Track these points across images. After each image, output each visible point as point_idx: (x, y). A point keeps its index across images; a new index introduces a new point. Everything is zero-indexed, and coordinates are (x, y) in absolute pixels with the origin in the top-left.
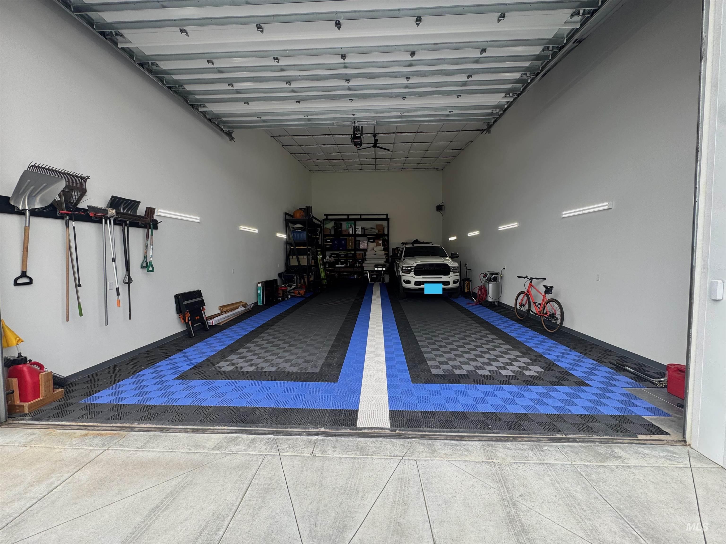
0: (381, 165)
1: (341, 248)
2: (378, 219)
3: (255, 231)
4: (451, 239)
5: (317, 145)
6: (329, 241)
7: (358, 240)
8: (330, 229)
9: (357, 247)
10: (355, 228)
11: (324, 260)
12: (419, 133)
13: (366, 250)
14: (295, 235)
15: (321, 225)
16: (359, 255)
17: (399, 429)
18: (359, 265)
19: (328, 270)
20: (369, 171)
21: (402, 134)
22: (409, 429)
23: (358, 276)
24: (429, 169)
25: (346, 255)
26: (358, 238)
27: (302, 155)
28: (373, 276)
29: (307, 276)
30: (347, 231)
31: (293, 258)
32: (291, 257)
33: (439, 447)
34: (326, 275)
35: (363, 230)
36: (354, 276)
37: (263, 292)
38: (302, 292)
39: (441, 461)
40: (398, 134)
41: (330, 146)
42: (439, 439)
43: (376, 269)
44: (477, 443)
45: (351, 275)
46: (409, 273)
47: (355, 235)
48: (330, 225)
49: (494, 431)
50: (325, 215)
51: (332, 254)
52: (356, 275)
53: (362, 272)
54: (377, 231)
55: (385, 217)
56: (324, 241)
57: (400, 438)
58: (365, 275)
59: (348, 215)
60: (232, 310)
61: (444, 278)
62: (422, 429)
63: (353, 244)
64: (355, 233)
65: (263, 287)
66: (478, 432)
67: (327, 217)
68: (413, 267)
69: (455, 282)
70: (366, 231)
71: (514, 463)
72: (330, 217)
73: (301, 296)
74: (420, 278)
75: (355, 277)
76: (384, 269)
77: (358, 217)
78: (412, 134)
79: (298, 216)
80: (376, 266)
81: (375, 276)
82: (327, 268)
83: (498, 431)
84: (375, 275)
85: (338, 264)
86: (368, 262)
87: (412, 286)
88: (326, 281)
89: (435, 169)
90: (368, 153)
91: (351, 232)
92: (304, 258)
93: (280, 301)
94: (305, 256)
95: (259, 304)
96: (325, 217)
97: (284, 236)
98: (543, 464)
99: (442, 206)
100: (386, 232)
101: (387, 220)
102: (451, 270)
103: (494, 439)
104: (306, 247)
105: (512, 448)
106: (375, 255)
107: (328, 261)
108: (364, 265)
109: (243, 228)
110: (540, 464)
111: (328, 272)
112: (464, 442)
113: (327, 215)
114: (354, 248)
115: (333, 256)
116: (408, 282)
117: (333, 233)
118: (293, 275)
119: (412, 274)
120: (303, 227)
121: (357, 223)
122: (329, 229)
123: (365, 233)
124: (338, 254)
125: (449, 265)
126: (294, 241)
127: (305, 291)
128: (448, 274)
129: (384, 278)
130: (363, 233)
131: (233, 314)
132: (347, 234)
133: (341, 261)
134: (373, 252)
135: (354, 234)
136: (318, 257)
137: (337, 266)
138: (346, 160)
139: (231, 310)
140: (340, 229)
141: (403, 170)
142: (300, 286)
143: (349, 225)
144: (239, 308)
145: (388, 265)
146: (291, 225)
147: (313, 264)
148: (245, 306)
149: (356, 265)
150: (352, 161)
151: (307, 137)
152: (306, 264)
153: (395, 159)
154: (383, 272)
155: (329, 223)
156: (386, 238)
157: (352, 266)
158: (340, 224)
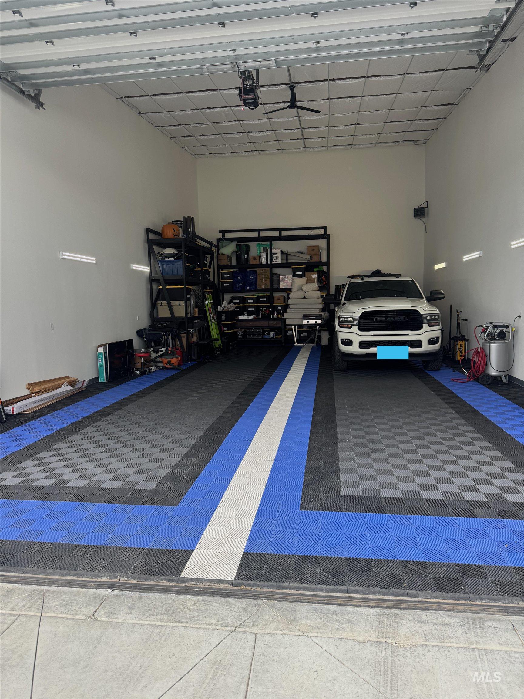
0: (313, 140)
1: (248, 288)
2: (309, 235)
3: (92, 260)
4: (437, 267)
5: (196, 109)
6: (228, 276)
7: (276, 274)
8: (230, 255)
9: (275, 286)
10: (271, 254)
11: (219, 307)
12: (370, 79)
13: (290, 289)
14: (165, 266)
15: (211, 248)
16: (279, 298)
17: (248, 582)
18: (277, 316)
19: (225, 325)
20: (294, 150)
21: (341, 82)
22: (266, 583)
23: (277, 334)
24: (400, 143)
25: (257, 300)
26: (276, 271)
27: (173, 127)
28: (301, 335)
29: (185, 335)
30: (258, 259)
31: (161, 305)
32: (159, 303)
33: (305, 614)
34: (222, 334)
35: (285, 257)
36: (269, 334)
37: (106, 362)
38: (174, 361)
39: (298, 637)
40: (332, 82)
41: (218, 110)
42: (308, 602)
43: (305, 322)
44: (372, 610)
45: (263, 334)
46: (351, 328)
47: (271, 266)
48: (229, 249)
49: (411, 592)
50: (220, 232)
51: (233, 298)
52: (272, 333)
53: (282, 328)
54: (307, 257)
55: (322, 232)
56: (221, 276)
57: (245, 598)
58: (289, 332)
59: (259, 231)
60: (50, 390)
61: (412, 335)
62: (285, 584)
63: (269, 280)
64: (271, 261)
65: (105, 353)
66: (380, 593)
67: (224, 235)
68: (357, 317)
69: (432, 342)
70: (289, 257)
71: (422, 646)
72: (228, 235)
73: (173, 368)
74: (369, 336)
75: (272, 337)
76: (319, 322)
77: (276, 234)
78: (357, 80)
79: (169, 234)
80: (306, 317)
81: (306, 334)
82: (224, 321)
83: (414, 592)
84: (305, 332)
85: (243, 315)
86: (293, 311)
87: (355, 349)
88: (220, 342)
89: (412, 142)
90: (286, 119)
91: (264, 261)
92: (180, 305)
93: (136, 376)
94: (181, 302)
95: (101, 381)
96: (220, 236)
97: (147, 269)
98: (473, 649)
99: (424, 208)
100: (324, 259)
101: (326, 237)
102: (425, 321)
103: (403, 605)
104: (183, 287)
105: (430, 621)
106: (305, 298)
107: (225, 309)
108: (285, 315)
109: (68, 256)
110: (468, 649)
111: (225, 329)
112: (350, 609)
113: (223, 232)
114: (269, 287)
115: (235, 301)
116: (349, 343)
117: (234, 262)
118: (161, 333)
119: (355, 328)
120: (177, 252)
121: (275, 244)
122: (228, 256)
123: (289, 261)
124: (243, 297)
125: (422, 312)
126: (163, 277)
127: (180, 358)
128: (420, 328)
129: (320, 338)
130: (284, 261)
131: (50, 397)
132: (259, 263)
133: (248, 309)
134: (301, 294)
135: (269, 263)
136: (206, 303)
137: (240, 317)
138: (252, 134)
139: (47, 391)
140: (246, 256)
141: (353, 146)
142: (171, 351)
143: (262, 248)
144: (63, 386)
145: (326, 315)
146: (156, 249)
147: (196, 314)
148: (72, 383)
149: (273, 316)
150: (261, 134)
151: (176, 96)
152: (184, 316)
153: (336, 128)
154: (318, 327)
155: (228, 245)
156: (325, 268)
157: (266, 317)
158: (245, 246)
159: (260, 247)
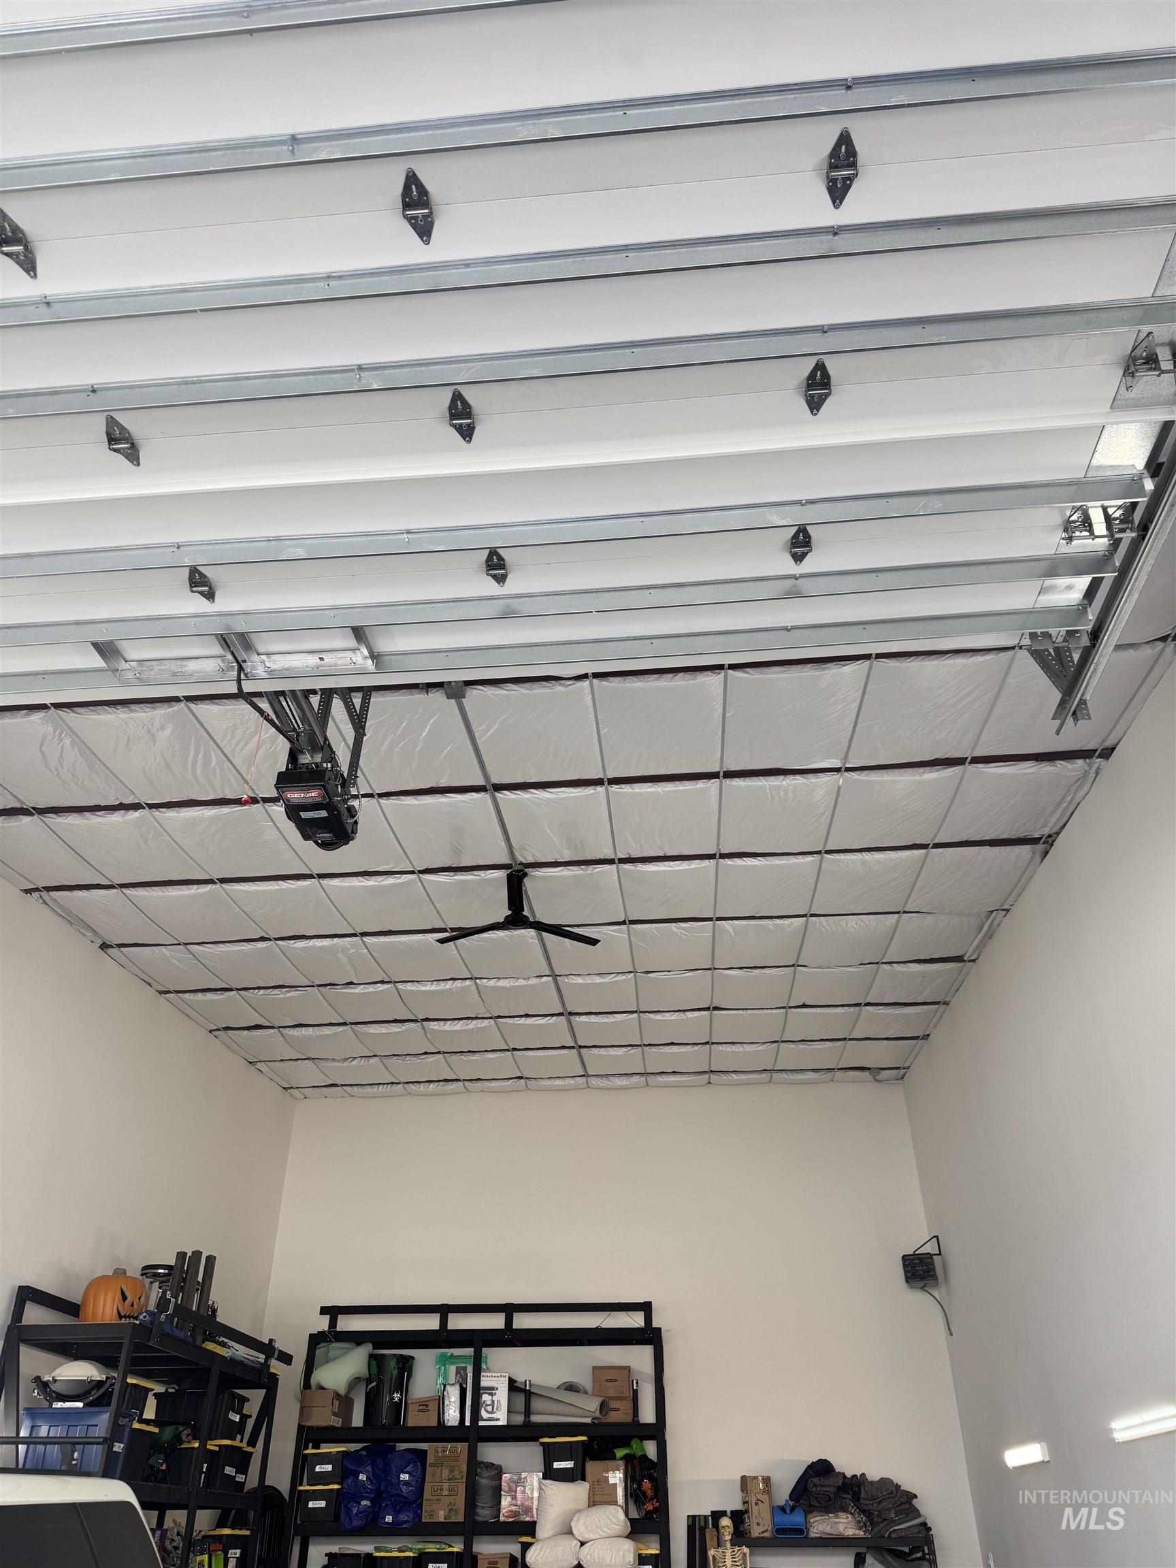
0: (603, 1052)
1: (389, 1518)
2: (598, 1330)
4: (1014, 1458)
6: (329, 1468)
7: (489, 1466)
8: (342, 1391)
9: (483, 1512)
10: (478, 1390)
12: (729, 862)
13: (532, 1529)
20: (558, 1082)
24: (839, 1074)
26: (491, 1453)
35: (520, 1400)
47: (473, 1434)
48: (342, 1371)
50: (324, 1310)
55: (635, 1320)
59: (444, 1310)
63: (462, 1489)
64: (476, 1415)
67: (333, 1323)
70: (536, 1404)
77: (496, 1322)
78: (695, 864)
89: (866, 1074)
91: (452, 1414)
96: (323, 1324)
99: (930, 1256)
100: (648, 1415)
101: (650, 1336)
106: (578, 1566)
113: (333, 1312)
114: (461, 1517)
117: (357, 1420)
120: (102, 1377)
121: (490, 1355)
122: (337, 1395)
132: (434, 1423)
134: (568, 1551)
138: (434, 1026)
140: (397, 1396)
143: (451, 1370)
146: (31, 1361)
153: (659, 1018)
158: (398, 1362)
159: (444, 1365)
